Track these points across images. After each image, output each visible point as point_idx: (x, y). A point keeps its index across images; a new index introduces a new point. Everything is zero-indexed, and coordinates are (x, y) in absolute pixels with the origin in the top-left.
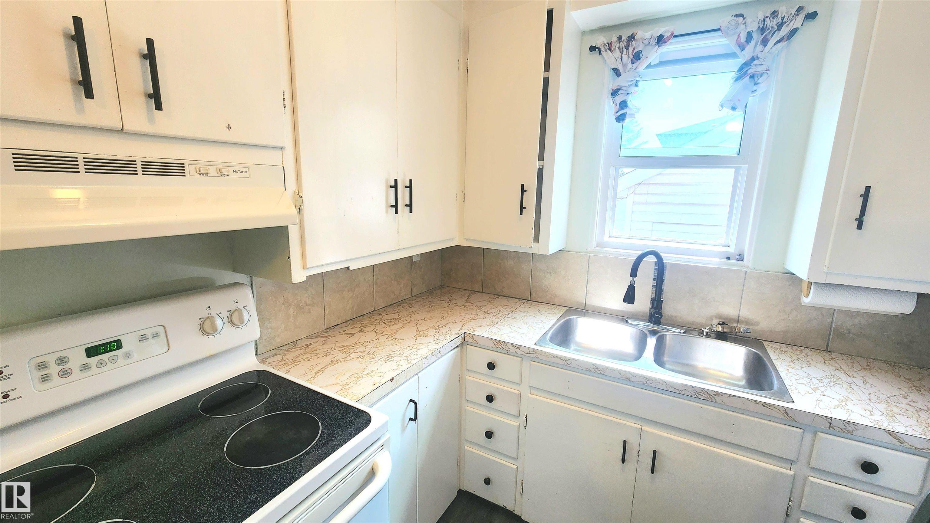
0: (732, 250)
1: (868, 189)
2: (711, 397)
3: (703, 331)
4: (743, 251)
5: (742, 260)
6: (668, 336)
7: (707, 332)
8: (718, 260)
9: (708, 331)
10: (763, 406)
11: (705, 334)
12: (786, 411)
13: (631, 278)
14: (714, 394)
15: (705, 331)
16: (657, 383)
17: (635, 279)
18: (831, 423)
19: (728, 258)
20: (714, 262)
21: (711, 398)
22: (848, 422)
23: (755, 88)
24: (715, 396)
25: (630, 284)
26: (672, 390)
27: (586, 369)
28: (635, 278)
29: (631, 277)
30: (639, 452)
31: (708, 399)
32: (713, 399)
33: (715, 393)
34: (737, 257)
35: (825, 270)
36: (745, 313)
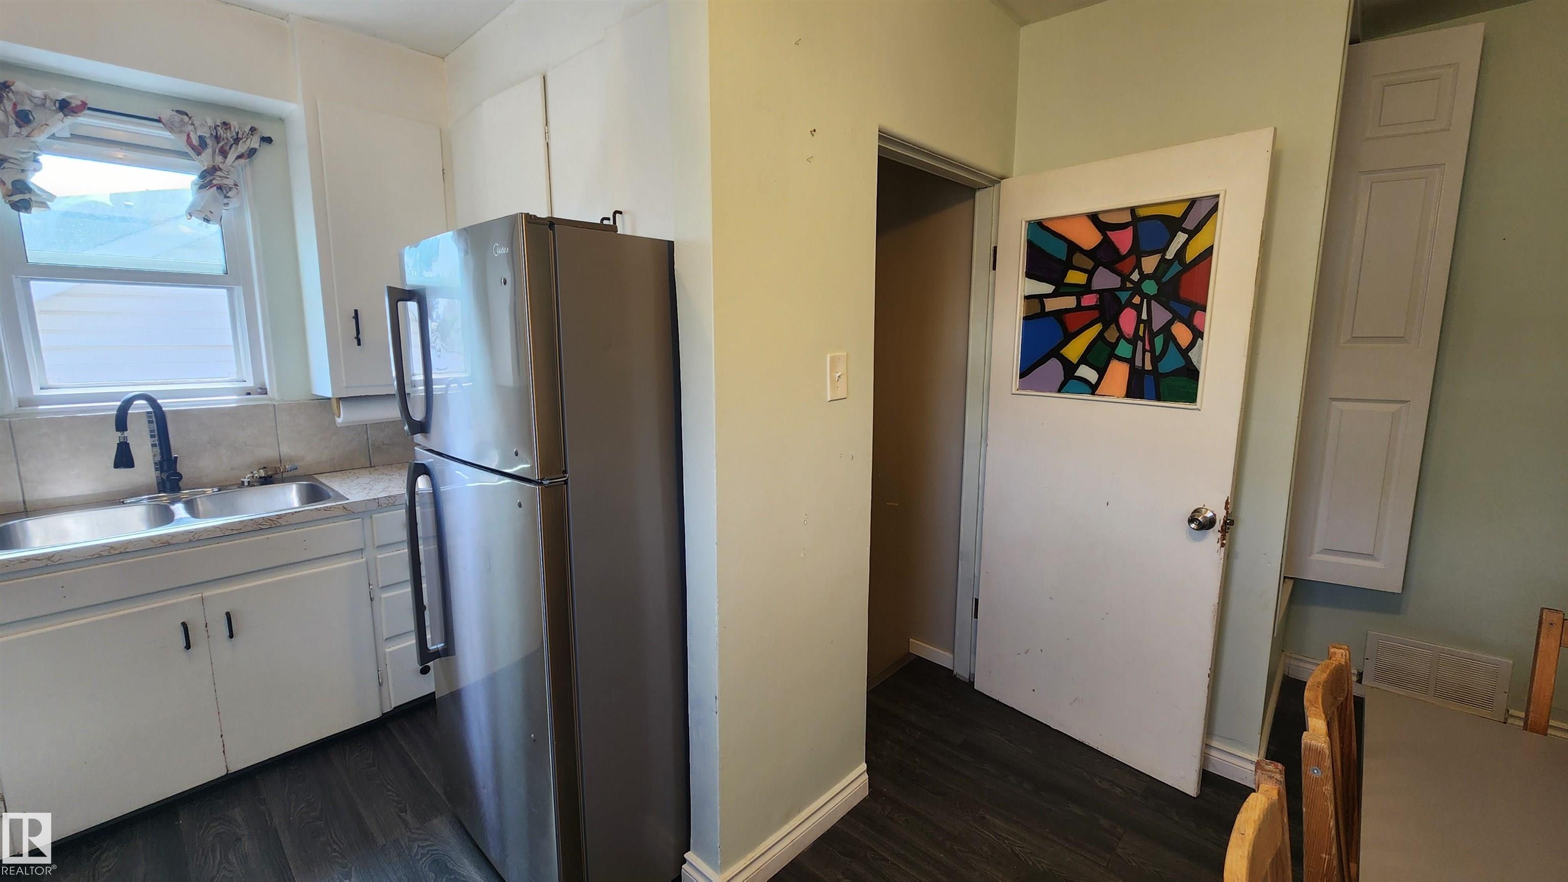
0: (250, 383)
1: (356, 311)
2: (275, 522)
3: (243, 482)
4: (264, 384)
5: (266, 393)
6: (198, 500)
7: (249, 482)
8: (235, 397)
9: (248, 480)
10: (325, 510)
11: (246, 484)
12: (344, 507)
13: (119, 434)
14: (277, 519)
15: (246, 480)
16: (208, 533)
17: (126, 434)
18: (378, 503)
19: (249, 394)
20: (231, 401)
21: (275, 524)
22: (389, 497)
23: (226, 201)
24: (278, 520)
25: (118, 442)
26: (229, 532)
27: (92, 556)
28: (125, 432)
29: (119, 432)
30: (206, 626)
31: (272, 526)
32: (277, 523)
33: (278, 517)
34: (259, 390)
35: (344, 384)
36: (286, 450)
